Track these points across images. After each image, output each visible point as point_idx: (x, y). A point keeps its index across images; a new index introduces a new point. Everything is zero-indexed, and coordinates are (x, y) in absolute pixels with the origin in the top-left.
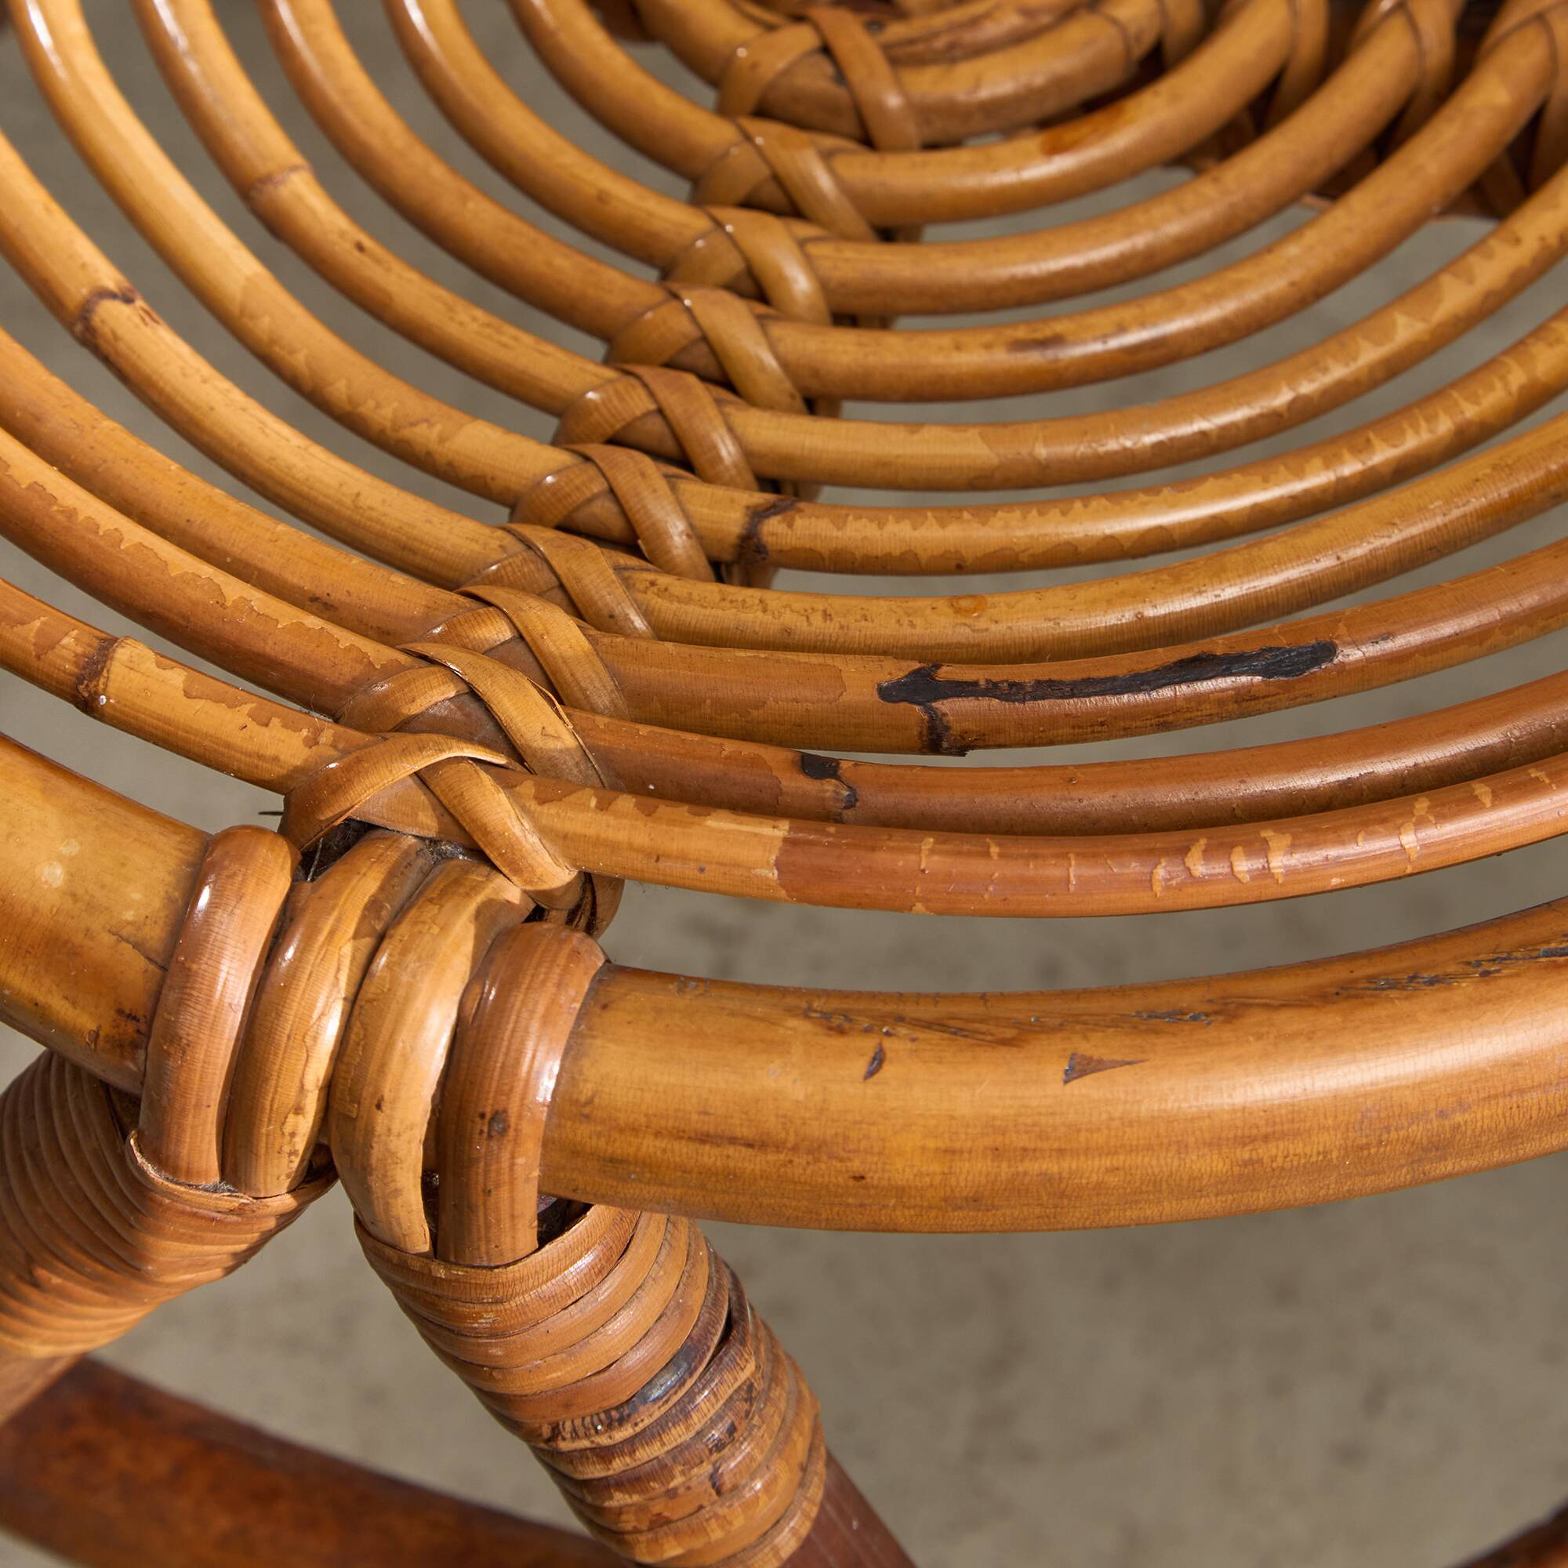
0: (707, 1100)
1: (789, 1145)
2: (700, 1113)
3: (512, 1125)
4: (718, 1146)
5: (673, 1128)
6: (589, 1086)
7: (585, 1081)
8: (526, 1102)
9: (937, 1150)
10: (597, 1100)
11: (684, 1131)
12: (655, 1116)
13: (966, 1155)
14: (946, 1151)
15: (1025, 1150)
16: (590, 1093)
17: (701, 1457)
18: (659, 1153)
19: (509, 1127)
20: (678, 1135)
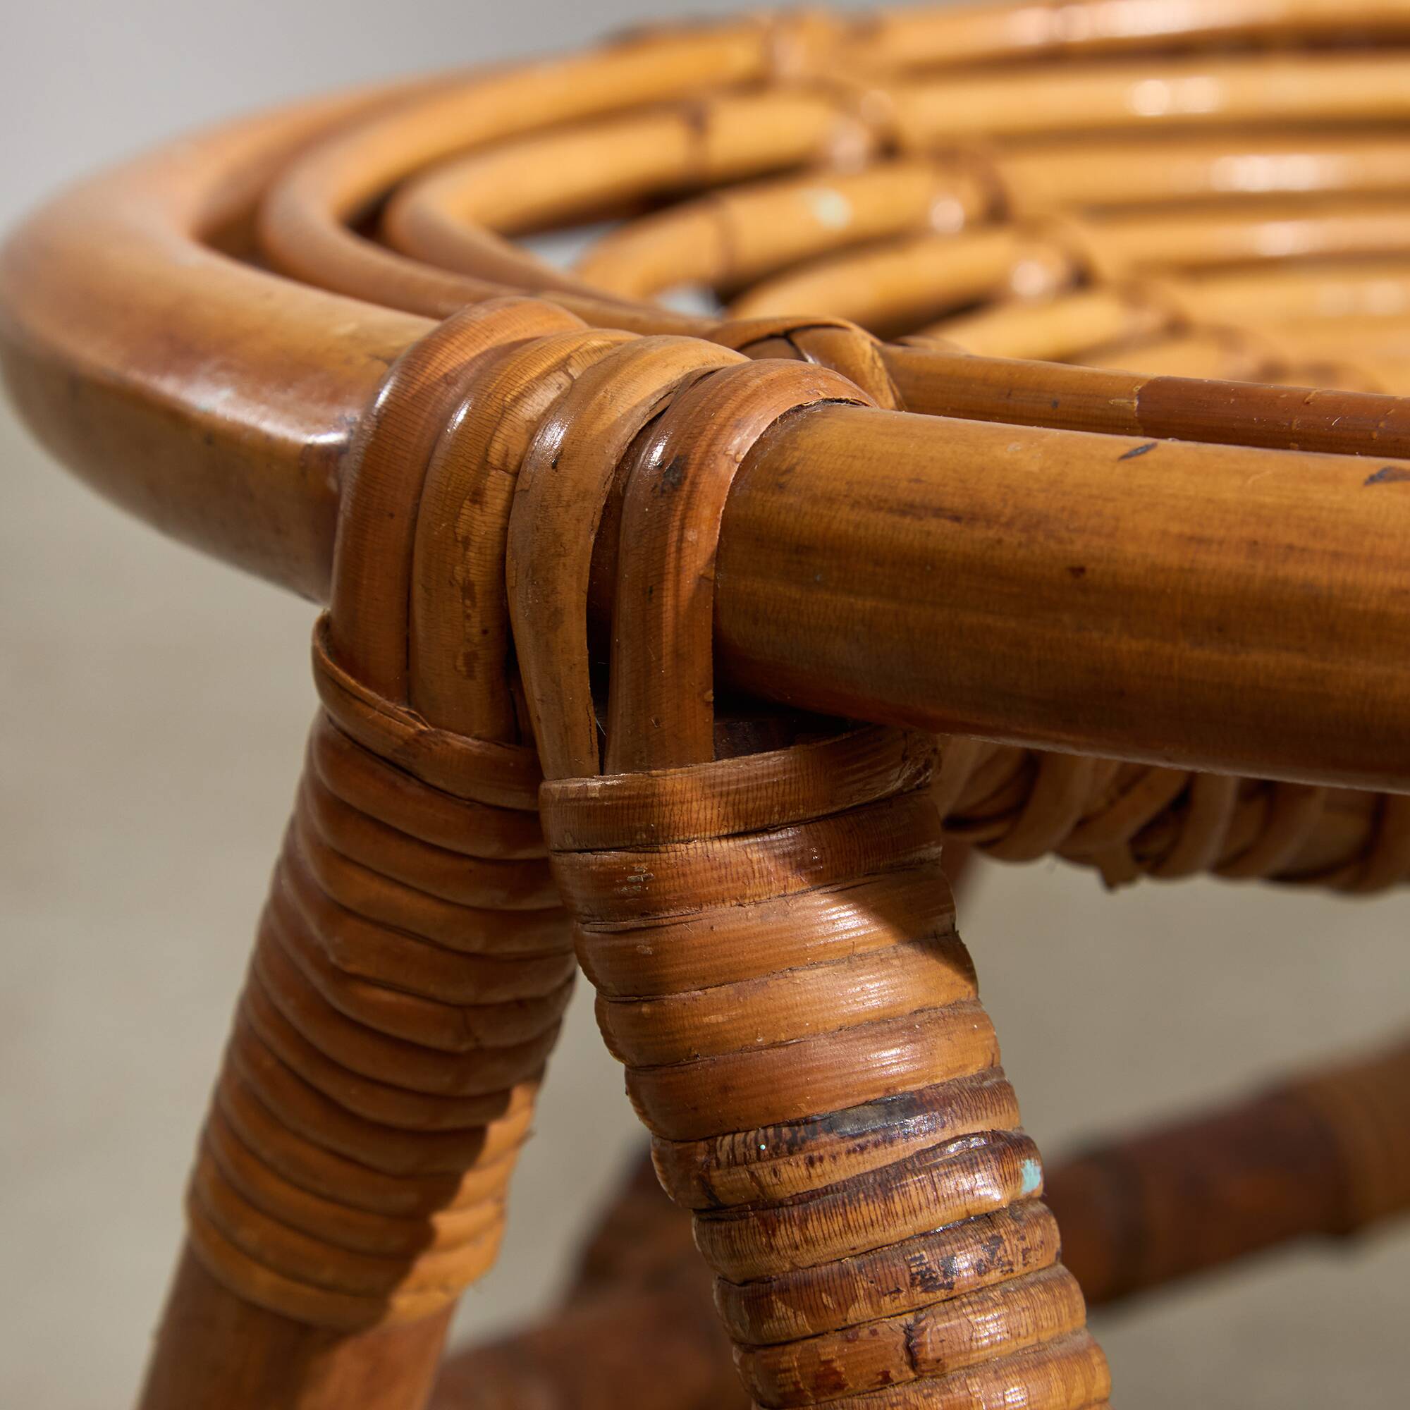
0: (925, 467)
1: (1003, 520)
2: (910, 481)
3: (690, 475)
4: (921, 519)
5: (875, 497)
6: (797, 454)
7: (796, 449)
8: (713, 448)
9: (1180, 536)
10: (798, 468)
11: (886, 501)
12: (859, 483)
13: (1215, 547)
14: (1191, 539)
15: (1291, 547)
16: (795, 460)
17: (896, 1282)
18: (851, 529)
19: (685, 478)
20: (878, 505)
